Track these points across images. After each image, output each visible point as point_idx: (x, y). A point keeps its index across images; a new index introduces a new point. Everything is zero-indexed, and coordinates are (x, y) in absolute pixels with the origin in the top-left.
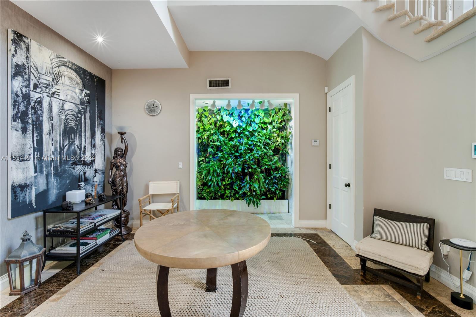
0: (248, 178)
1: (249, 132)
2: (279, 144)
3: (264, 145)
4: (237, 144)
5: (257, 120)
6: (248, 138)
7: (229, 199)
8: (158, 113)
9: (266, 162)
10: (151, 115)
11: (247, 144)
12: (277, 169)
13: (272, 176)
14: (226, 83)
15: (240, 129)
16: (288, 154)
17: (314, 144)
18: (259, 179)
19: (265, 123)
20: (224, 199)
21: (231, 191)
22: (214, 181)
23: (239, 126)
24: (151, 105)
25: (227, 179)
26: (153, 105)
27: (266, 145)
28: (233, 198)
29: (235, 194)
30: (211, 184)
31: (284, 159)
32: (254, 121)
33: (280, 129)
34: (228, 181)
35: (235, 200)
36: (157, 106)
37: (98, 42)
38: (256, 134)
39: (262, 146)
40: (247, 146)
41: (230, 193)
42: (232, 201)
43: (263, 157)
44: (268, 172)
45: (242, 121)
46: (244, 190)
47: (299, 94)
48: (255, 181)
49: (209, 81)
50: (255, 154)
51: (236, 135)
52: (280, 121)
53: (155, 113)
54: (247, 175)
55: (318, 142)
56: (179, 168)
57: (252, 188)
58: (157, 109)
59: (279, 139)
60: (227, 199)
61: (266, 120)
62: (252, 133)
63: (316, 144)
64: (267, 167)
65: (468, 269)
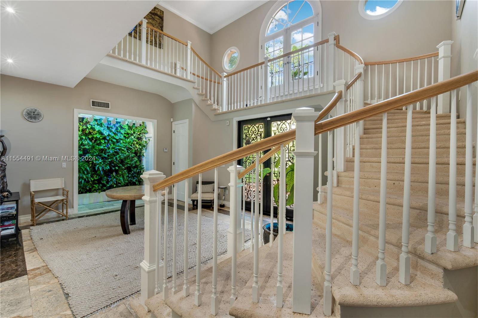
0: (114, 174)
1: (116, 139)
2: (138, 149)
3: (127, 149)
4: (106, 148)
5: (123, 131)
6: (114, 144)
7: (97, 192)
8: (40, 120)
9: (128, 162)
10: (31, 121)
11: (113, 148)
12: (136, 167)
13: (132, 172)
14: (107, 105)
15: (108, 137)
16: (144, 156)
17: (165, 150)
18: (123, 174)
19: (128, 134)
20: (92, 192)
21: (99, 185)
22: (85, 178)
23: (109, 135)
24: (31, 112)
25: (96, 176)
26: (34, 113)
27: (128, 149)
28: (100, 191)
29: (102, 187)
30: (82, 181)
31: (140, 159)
32: (120, 132)
33: (138, 138)
34: (96, 177)
35: (102, 192)
36: (38, 114)
37: (7, 62)
38: (121, 141)
39: (125, 149)
40: (113, 150)
41: (98, 186)
42: (99, 193)
43: (126, 158)
44: (129, 169)
45: (111, 131)
46: (111, 183)
47: (156, 120)
48: (120, 176)
49: (92, 101)
50: (121, 156)
51: (105, 141)
52: (139, 133)
53: (35, 120)
54: (113, 172)
55: (167, 150)
56: (63, 167)
57: (118, 181)
58: (39, 117)
59: (137, 146)
60: (95, 191)
61: (129, 132)
62: (118, 141)
63: (166, 151)
64: (129, 165)
65: (224, 196)
